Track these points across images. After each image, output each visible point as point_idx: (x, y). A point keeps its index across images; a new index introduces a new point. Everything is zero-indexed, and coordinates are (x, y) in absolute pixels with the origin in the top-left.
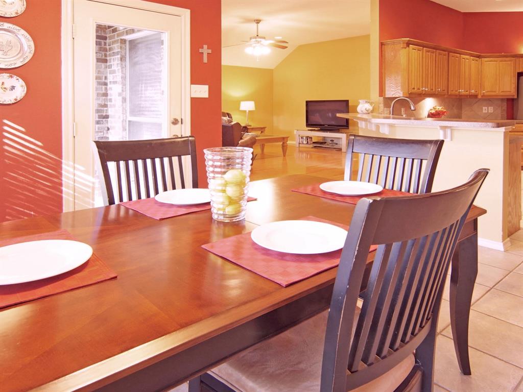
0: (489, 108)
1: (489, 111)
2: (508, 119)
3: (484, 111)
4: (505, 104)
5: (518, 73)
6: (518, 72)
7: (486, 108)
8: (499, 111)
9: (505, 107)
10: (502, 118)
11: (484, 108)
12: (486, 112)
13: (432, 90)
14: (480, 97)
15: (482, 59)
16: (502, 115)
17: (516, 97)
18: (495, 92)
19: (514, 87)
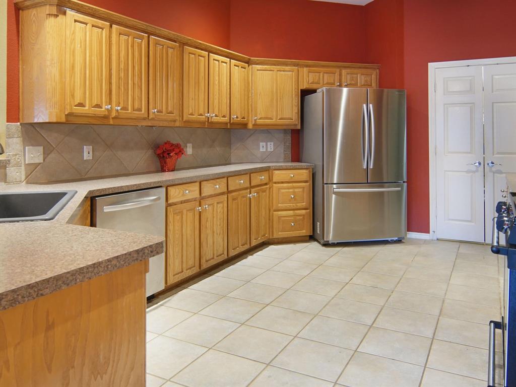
0: (269, 143)
1: (269, 150)
2: (293, 161)
3: (261, 150)
4: (289, 137)
5: (302, 91)
6: (302, 88)
7: (264, 144)
8: (281, 149)
9: (289, 143)
10: (285, 159)
11: (261, 144)
12: (265, 150)
13: (140, 110)
14: (250, 126)
15: (253, 66)
16: (285, 154)
17: (299, 127)
18: (271, 119)
19: (296, 111)
